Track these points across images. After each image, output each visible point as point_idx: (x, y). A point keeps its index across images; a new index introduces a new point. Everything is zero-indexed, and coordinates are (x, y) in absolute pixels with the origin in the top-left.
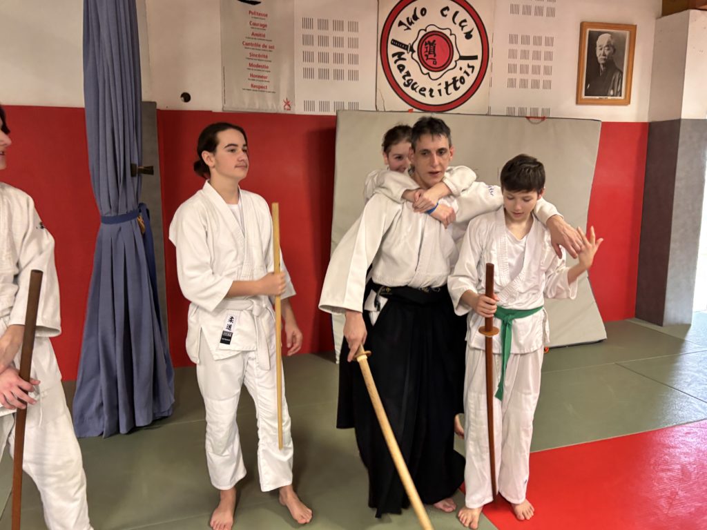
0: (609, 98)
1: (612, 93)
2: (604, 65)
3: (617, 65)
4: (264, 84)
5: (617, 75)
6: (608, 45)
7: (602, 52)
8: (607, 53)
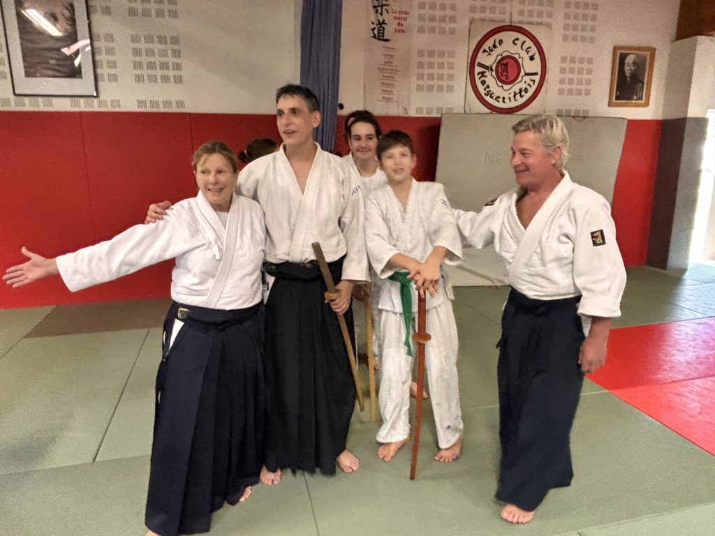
0: (634, 102)
1: (635, 98)
2: (630, 77)
3: (641, 78)
4: (391, 96)
5: (640, 85)
6: (634, 63)
7: (628, 68)
8: (633, 68)
